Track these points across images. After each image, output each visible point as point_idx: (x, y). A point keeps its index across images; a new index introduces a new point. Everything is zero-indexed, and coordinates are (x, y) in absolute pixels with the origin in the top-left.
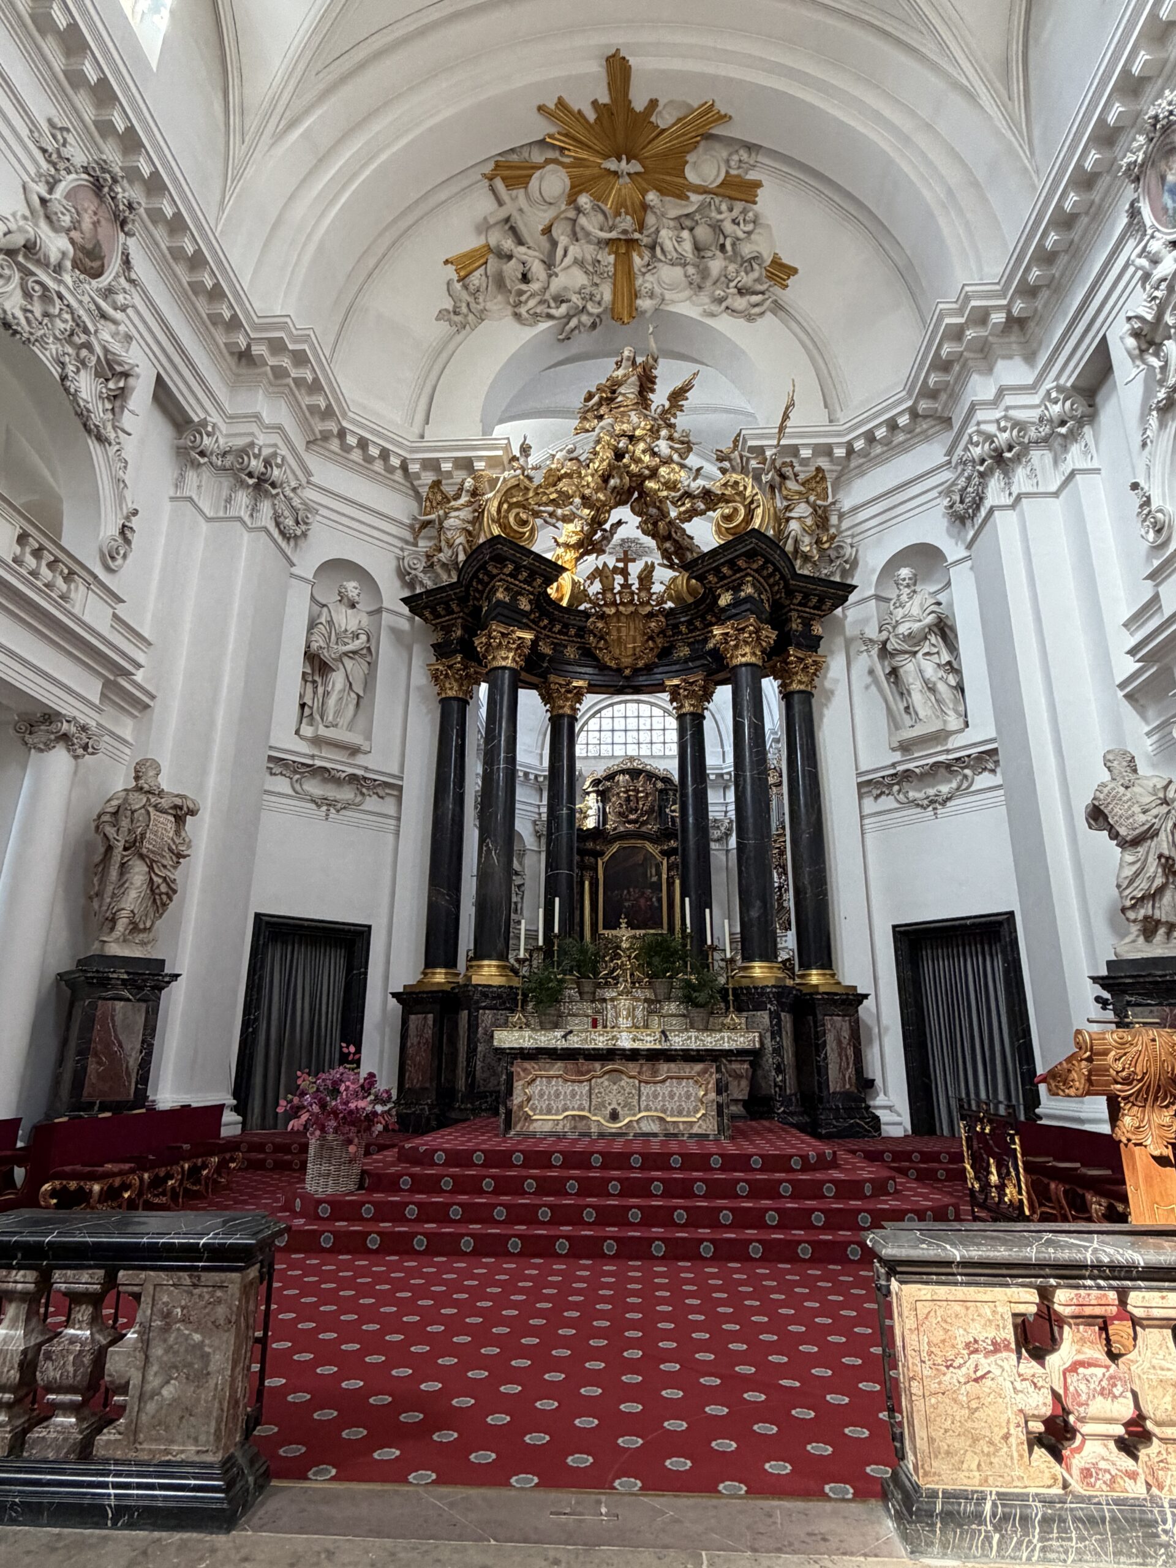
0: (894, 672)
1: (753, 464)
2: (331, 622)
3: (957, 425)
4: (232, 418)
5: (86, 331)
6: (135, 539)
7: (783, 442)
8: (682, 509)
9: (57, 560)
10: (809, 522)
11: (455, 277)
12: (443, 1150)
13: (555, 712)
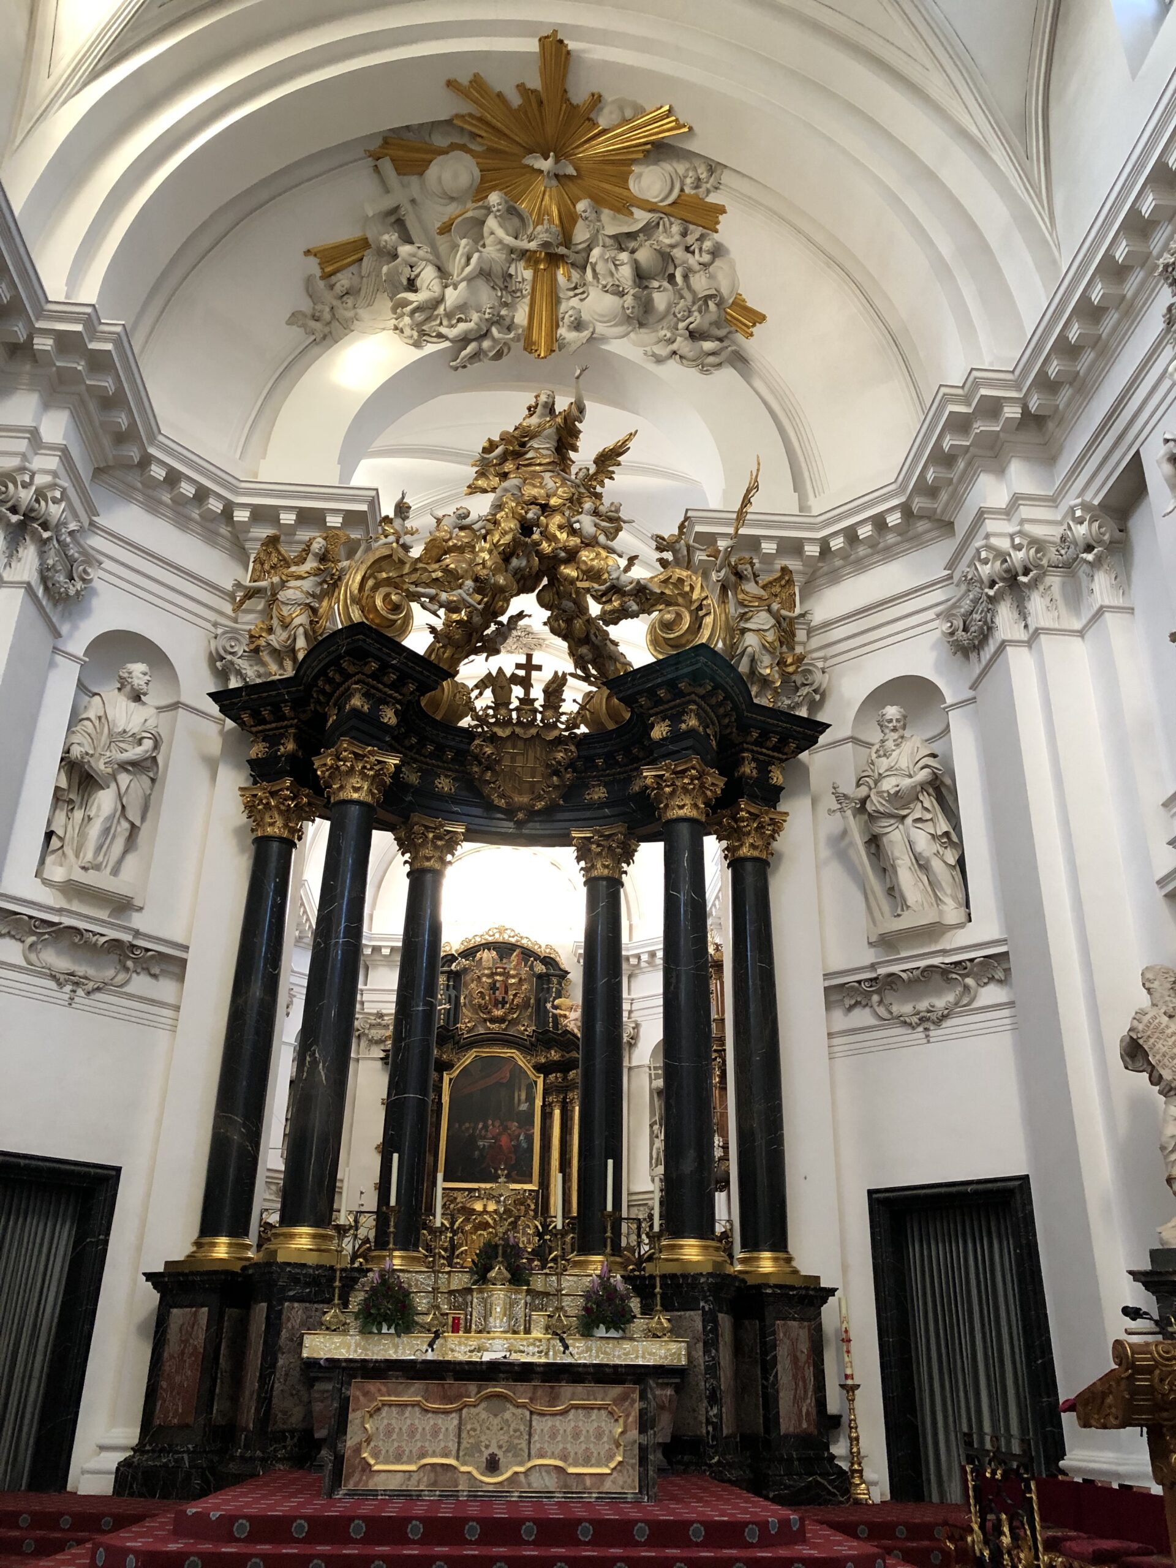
0: (874, 843)
1: (700, 556)
2: (102, 717)
3: (960, 534)
7: (741, 531)
8: (608, 607)
10: (770, 636)
11: (318, 272)
12: (245, 1517)
13: (417, 865)
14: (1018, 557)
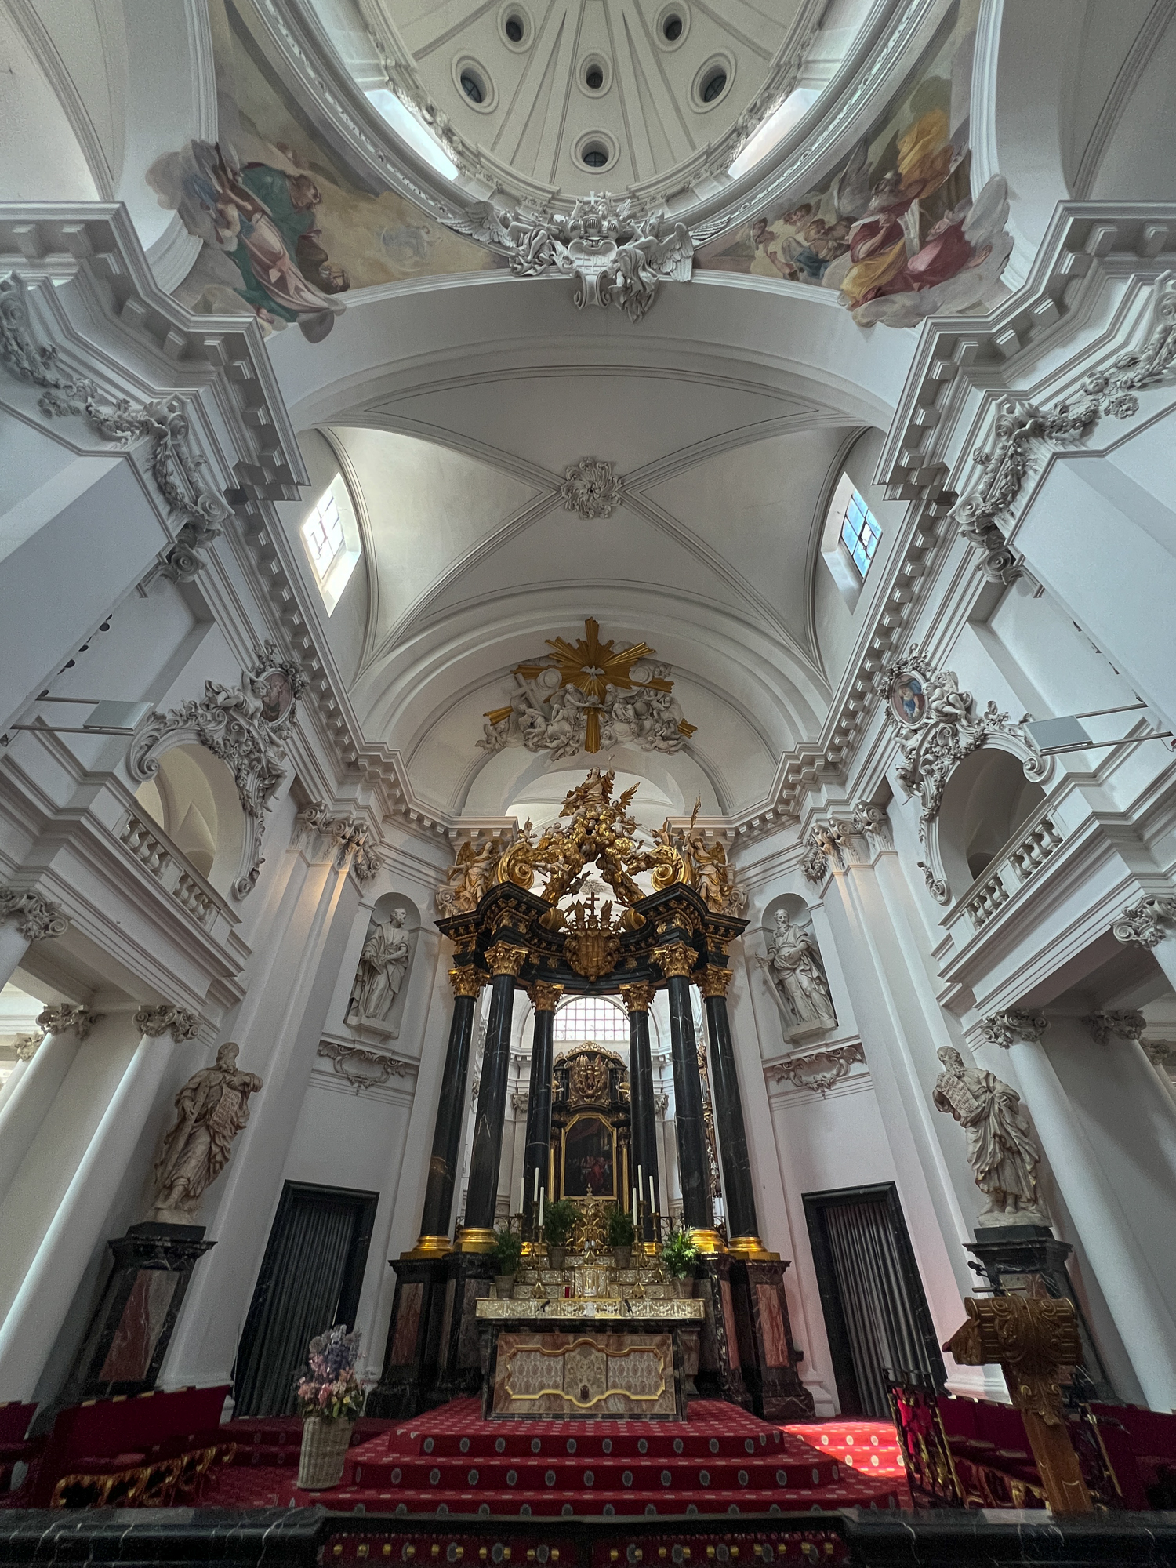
0: (781, 984)
1: (677, 840)
2: (382, 937)
3: (803, 820)
4: (337, 801)
5: (259, 751)
6: (259, 879)
8: (631, 867)
9: (202, 893)
10: (715, 877)
11: (490, 723)
12: (432, 1436)
13: (539, 1008)
14: (834, 831)
